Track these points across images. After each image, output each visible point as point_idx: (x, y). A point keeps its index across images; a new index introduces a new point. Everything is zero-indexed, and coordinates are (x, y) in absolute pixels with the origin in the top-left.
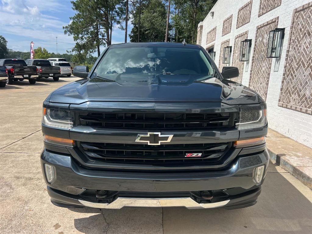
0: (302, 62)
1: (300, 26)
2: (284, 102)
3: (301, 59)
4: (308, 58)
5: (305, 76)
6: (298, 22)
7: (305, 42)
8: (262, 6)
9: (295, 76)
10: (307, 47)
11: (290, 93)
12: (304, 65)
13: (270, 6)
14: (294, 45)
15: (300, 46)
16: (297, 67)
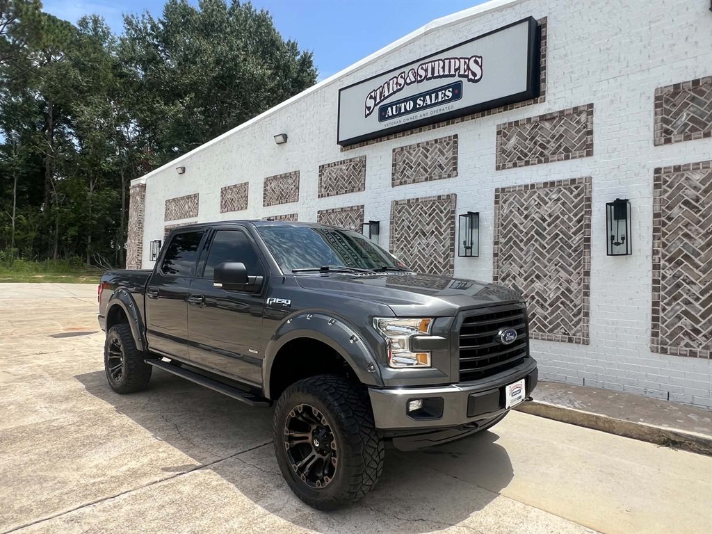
0: (419, 266)
1: (406, 223)
3: (416, 262)
4: (429, 262)
6: (401, 217)
7: (420, 243)
8: (323, 184)
10: (423, 249)
13: (341, 188)
14: (400, 245)
15: (412, 247)
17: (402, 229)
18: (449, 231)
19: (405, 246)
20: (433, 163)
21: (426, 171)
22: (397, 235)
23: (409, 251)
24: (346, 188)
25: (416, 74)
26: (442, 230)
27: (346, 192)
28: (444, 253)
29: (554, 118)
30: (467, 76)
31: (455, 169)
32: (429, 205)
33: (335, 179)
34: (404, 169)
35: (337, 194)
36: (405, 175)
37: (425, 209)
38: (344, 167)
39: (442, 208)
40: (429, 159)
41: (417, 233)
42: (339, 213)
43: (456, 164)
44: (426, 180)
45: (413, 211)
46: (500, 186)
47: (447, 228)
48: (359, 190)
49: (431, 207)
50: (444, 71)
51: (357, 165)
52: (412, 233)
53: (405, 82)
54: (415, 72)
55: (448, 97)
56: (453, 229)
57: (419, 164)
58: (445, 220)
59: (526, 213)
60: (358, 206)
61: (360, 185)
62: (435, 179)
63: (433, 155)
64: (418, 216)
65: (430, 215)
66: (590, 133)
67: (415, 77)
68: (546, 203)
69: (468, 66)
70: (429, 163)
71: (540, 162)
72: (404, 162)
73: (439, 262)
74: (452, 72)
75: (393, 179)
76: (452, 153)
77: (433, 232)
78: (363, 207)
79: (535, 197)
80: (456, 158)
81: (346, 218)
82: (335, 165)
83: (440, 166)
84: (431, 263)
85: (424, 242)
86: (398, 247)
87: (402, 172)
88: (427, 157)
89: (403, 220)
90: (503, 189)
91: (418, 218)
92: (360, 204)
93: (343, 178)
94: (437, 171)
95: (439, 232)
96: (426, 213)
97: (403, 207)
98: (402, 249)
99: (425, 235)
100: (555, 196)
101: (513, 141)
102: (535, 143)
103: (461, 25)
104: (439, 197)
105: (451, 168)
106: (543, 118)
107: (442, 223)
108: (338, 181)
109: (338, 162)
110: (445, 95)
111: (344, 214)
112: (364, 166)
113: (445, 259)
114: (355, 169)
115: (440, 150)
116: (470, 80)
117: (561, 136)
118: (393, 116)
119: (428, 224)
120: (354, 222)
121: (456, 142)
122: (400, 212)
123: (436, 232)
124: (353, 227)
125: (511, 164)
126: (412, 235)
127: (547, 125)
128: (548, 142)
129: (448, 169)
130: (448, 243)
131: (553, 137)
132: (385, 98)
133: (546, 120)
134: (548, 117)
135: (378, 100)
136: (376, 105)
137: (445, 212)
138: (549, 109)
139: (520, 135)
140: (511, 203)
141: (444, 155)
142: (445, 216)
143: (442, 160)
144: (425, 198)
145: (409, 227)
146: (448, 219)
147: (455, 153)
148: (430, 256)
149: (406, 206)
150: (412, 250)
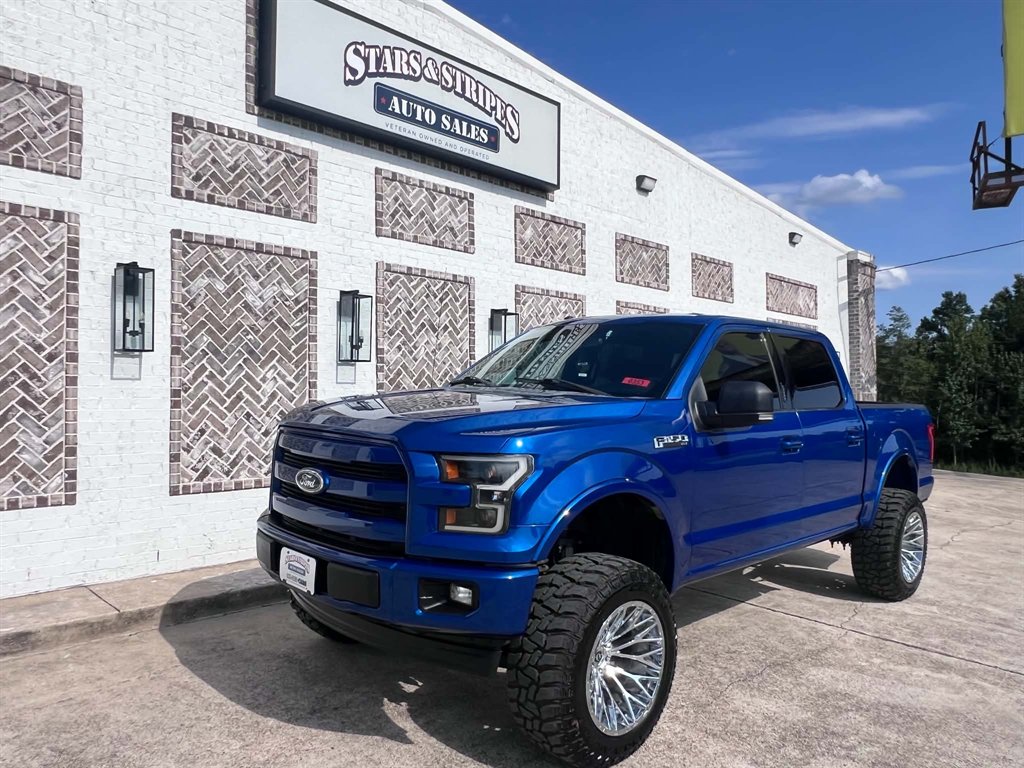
0: (428, 377)
3: (423, 372)
4: (441, 373)
6: (393, 293)
7: (428, 342)
14: (394, 341)
17: (396, 315)
18: (466, 328)
19: (404, 343)
20: (443, 221)
21: (434, 232)
22: (387, 324)
23: (411, 353)
24: (267, 201)
25: (439, 74)
26: (458, 327)
27: (269, 211)
28: (461, 360)
29: (561, 224)
30: (504, 127)
31: (472, 242)
32: (439, 285)
33: (233, 169)
34: (396, 212)
35: (241, 206)
36: (397, 223)
37: (435, 289)
38: (258, 151)
39: (457, 294)
40: (437, 211)
41: (423, 325)
42: (248, 250)
43: (472, 235)
44: (435, 244)
45: (415, 287)
46: (521, 283)
47: (464, 324)
48: (305, 218)
49: (442, 288)
50: (477, 97)
51: (294, 162)
52: (415, 323)
53: (422, 73)
54: (436, 67)
55: (483, 139)
56: (472, 326)
57: (422, 215)
58: (460, 311)
59: (543, 320)
60: (304, 251)
61: (305, 206)
62: (446, 248)
63: (442, 207)
64: (423, 297)
65: (441, 300)
66: (583, 252)
67: (437, 75)
68: (558, 314)
69: (505, 113)
70: (438, 220)
71: (552, 268)
72: (396, 199)
74: (488, 108)
75: (378, 223)
76: (467, 218)
77: (446, 328)
78: (314, 255)
79: (549, 304)
80: (472, 227)
81: (268, 267)
82: (231, 135)
83: (452, 229)
84: (445, 375)
85: (434, 340)
86: (391, 344)
87: (393, 216)
88: (434, 209)
89: (399, 300)
90: (524, 287)
91: (424, 302)
92: (308, 249)
93: (255, 174)
94: (448, 235)
95: (455, 328)
96: (436, 297)
97: (397, 278)
98: (399, 348)
99: (435, 330)
100: (564, 308)
101: (529, 232)
102: (547, 243)
103: (473, 39)
104: (455, 276)
105: (467, 239)
106: (554, 220)
107: (458, 315)
108: (240, 176)
109: (240, 132)
110: (479, 134)
111: (264, 259)
112: (314, 172)
114: (288, 167)
115: (450, 205)
116: (507, 134)
117: (565, 246)
118: (400, 117)
119: (439, 314)
120: (291, 282)
121: (471, 204)
122: (392, 283)
123: (450, 329)
124: (288, 292)
125: (529, 261)
126: (415, 328)
127: (555, 227)
128: (557, 248)
129: (462, 239)
130: (467, 347)
131: (560, 244)
132: (386, 74)
133: (556, 223)
134: (557, 220)
135: (372, 69)
136: (367, 74)
137: (461, 300)
138: (557, 212)
139: (534, 227)
140: (530, 306)
141: (457, 216)
142: (462, 306)
143: (453, 221)
144: (436, 272)
145: (408, 313)
146: (465, 311)
147: (471, 219)
148: (444, 363)
149: (403, 277)
150: (416, 352)
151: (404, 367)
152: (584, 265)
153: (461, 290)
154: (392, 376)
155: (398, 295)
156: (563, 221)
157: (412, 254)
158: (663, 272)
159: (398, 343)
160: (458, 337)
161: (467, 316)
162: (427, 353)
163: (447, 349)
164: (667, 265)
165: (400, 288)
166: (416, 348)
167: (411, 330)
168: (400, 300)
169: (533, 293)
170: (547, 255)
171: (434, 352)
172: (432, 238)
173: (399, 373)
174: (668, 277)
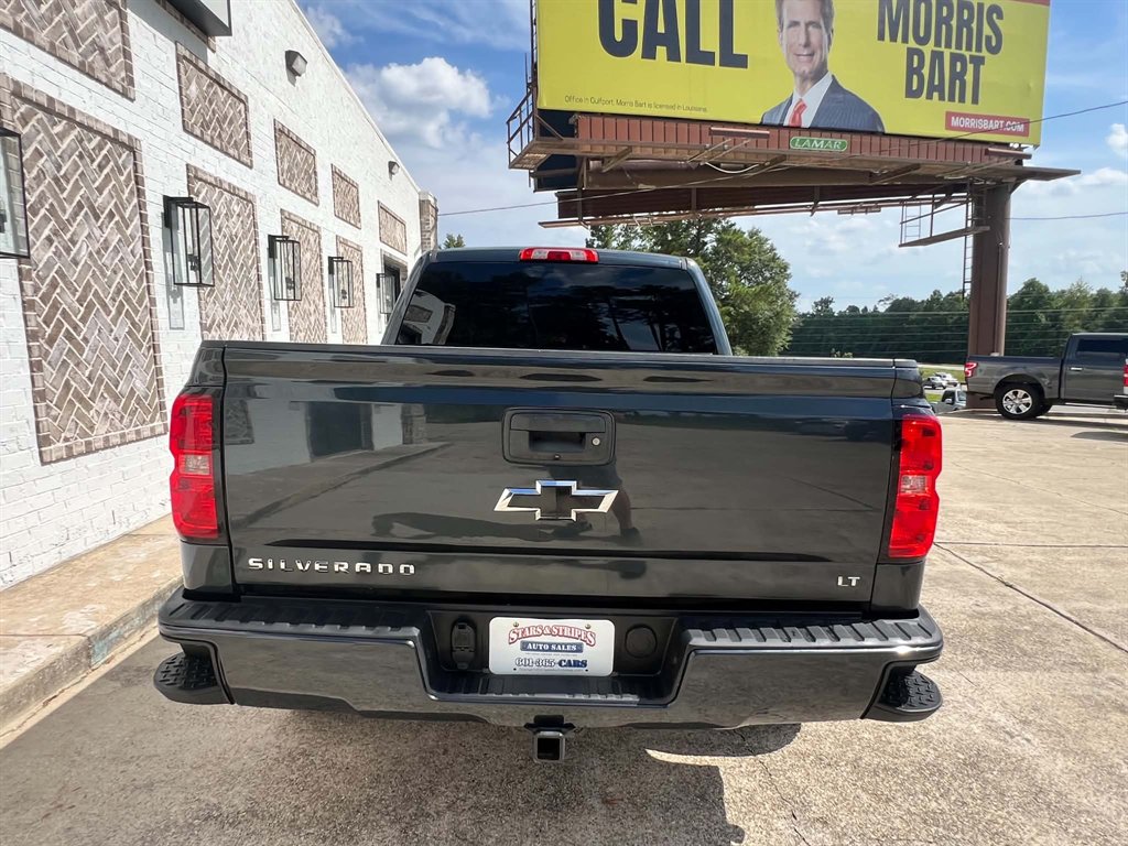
2: (66, 440)
5: (116, 339)
7: (89, 236)
9: (86, 340)
11: (81, 400)
12: (104, 306)
16: (82, 309)
17: (38, 180)
18: (137, 220)
19: (56, 233)
20: (90, 30)
21: (78, 45)
23: (68, 250)
26: (126, 215)
28: (136, 271)
29: (225, 89)
31: (131, 82)
32: (95, 142)
36: (18, 7)
37: (90, 147)
39: (120, 162)
40: (79, 10)
41: (80, 206)
43: (130, 69)
44: (81, 67)
46: (192, 163)
47: (134, 213)
49: (100, 147)
52: (69, 200)
56: (144, 218)
57: (57, 7)
58: (127, 191)
59: (219, 222)
62: (99, 80)
63: (85, 5)
64: (74, 157)
65: (101, 167)
66: (248, 134)
68: (232, 216)
70: (81, 26)
71: (221, 150)
73: (131, 290)
76: (120, 38)
77: (111, 215)
79: (222, 200)
80: (127, 55)
83: (102, 50)
84: (118, 291)
85: (97, 232)
86: (36, 232)
88: (74, 5)
89: (38, 153)
90: (195, 170)
91: (77, 165)
94: (98, 58)
95: (123, 217)
96: (93, 161)
97: (32, 113)
98: (49, 240)
99: (97, 218)
100: (237, 209)
101: (194, 88)
102: (214, 112)
104: (115, 132)
105: (123, 74)
106: (218, 80)
107: (124, 197)
113: (139, 282)
115: (95, 7)
117: (231, 121)
119: (100, 190)
121: (124, 16)
122: (24, 120)
123: (117, 218)
125: (198, 133)
126: (70, 210)
127: (219, 90)
128: (224, 123)
129: (117, 72)
130: (140, 249)
131: (226, 117)
133: (220, 86)
134: (221, 81)
137: (125, 174)
138: (221, 70)
139: (198, 83)
140: (204, 200)
141: (106, 30)
142: (127, 183)
143: (102, 36)
144: (89, 117)
145: (56, 180)
146: (131, 192)
147: (125, 41)
148: (115, 272)
149: (41, 115)
150: (75, 250)
151: (63, 276)
152: (250, 154)
153: (124, 156)
154: (44, 289)
155: (35, 145)
156: (227, 85)
157: (51, 75)
158: (313, 181)
159: (47, 232)
160: (128, 232)
161: (135, 201)
162: (91, 254)
163: (116, 250)
164: (315, 173)
165: (39, 132)
166: (74, 243)
167: (64, 211)
168: (42, 156)
169: (206, 182)
170: (214, 129)
171: (98, 252)
172: (76, 57)
173: (54, 285)
174: (316, 188)
